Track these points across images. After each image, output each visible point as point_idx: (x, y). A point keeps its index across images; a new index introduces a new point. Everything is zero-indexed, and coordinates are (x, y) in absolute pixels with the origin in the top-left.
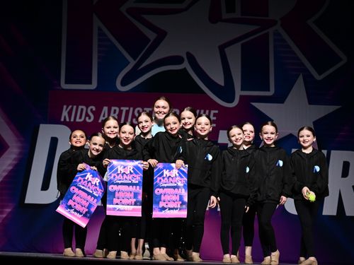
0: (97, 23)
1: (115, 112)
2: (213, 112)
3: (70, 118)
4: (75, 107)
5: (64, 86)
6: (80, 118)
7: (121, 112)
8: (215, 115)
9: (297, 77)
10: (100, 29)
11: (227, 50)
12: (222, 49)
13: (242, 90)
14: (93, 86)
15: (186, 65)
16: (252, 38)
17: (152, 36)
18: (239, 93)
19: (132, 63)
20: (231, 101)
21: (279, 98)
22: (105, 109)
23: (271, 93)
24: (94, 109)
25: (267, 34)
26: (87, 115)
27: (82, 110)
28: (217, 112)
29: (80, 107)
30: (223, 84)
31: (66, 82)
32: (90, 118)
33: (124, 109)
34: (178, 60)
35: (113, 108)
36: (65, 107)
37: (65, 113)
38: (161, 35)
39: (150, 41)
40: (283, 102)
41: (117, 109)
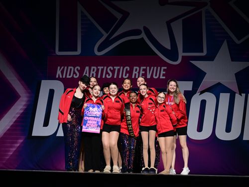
0: (80, 8)
1: (93, 71)
2: (163, 68)
3: (62, 75)
4: (66, 68)
5: (58, 53)
6: (70, 75)
7: (98, 70)
8: (164, 70)
9: (223, 42)
10: (82, 12)
11: (172, 24)
12: (169, 24)
13: (183, 52)
14: (78, 52)
15: (143, 35)
16: (189, 15)
17: (119, 16)
18: (181, 54)
19: (105, 35)
20: (176, 60)
21: (210, 57)
22: (87, 68)
23: (204, 53)
24: (79, 69)
25: (201, 12)
26: (74, 73)
27: (71, 69)
28: (166, 68)
29: (69, 68)
30: (170, 49)
31: (60, 50)
32: (76, 75)
33: (100, 68)
34: (138, 32)
35: (92, 68)
36: (59, 67)
37: (59, 72)
38: (126, 15)
39: (118, 19)
40: (213, 60)
41: (95, 68)
